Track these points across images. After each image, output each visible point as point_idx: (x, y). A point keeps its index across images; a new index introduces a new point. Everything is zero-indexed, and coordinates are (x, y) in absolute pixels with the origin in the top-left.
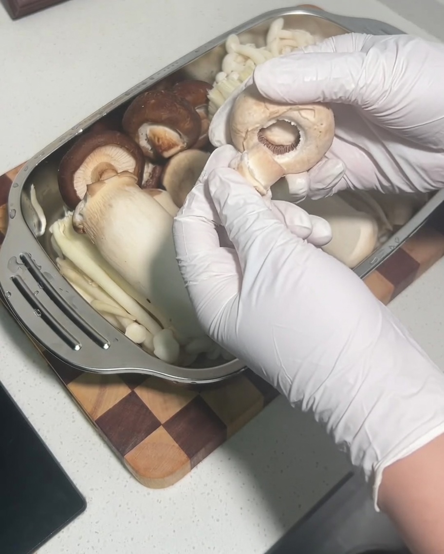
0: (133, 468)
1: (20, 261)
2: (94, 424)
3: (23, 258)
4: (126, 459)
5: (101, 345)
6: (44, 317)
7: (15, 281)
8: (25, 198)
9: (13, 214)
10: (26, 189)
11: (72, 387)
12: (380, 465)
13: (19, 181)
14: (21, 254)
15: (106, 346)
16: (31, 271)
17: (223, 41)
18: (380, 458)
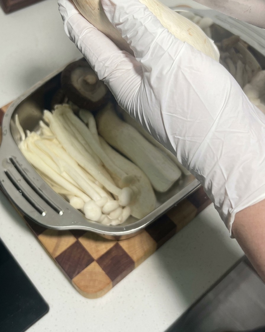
0: (78, 287)
1: (9, 161)
2: (54, 260)
3: (11, 160)
4: (73, 281)
5: (58, 212)
6: (24, 195)
7: (7, 174)
8: (12, 122)
9: (5, 133)
10: (13, 117)
12: (233, 211)
13: (8, 113)
14: (10, 157)
15: (61, 213)
16: (16, 167)
18: (233, 206)
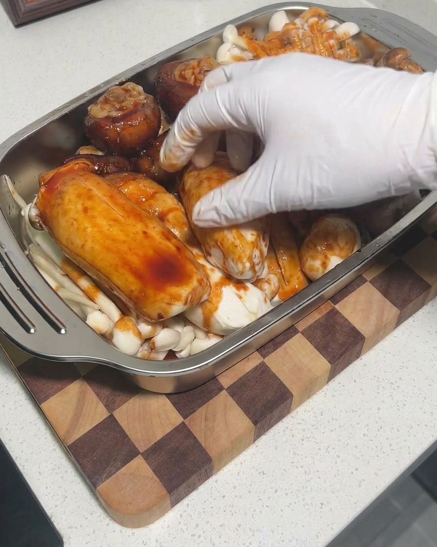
0: (106, 502)
2: (66, 449)
4: (98, 491)
5: (58, 330)
11: (45, 405)
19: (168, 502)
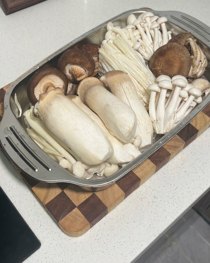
0: (63, 227)
1: (9, 129)
2: (44, 207)
3: (11, 128)
4: (59, 223)
5: (48, 169)
6: (21, 156)
7: (7, 139)
8: (12, 99)
10: (12, 95)
11: (34, 189)
13: (9, 92)
14: (10, 126)
15: (50, 170)
16: (15, 134)
17: (106, 25)
19: (89, 226)
